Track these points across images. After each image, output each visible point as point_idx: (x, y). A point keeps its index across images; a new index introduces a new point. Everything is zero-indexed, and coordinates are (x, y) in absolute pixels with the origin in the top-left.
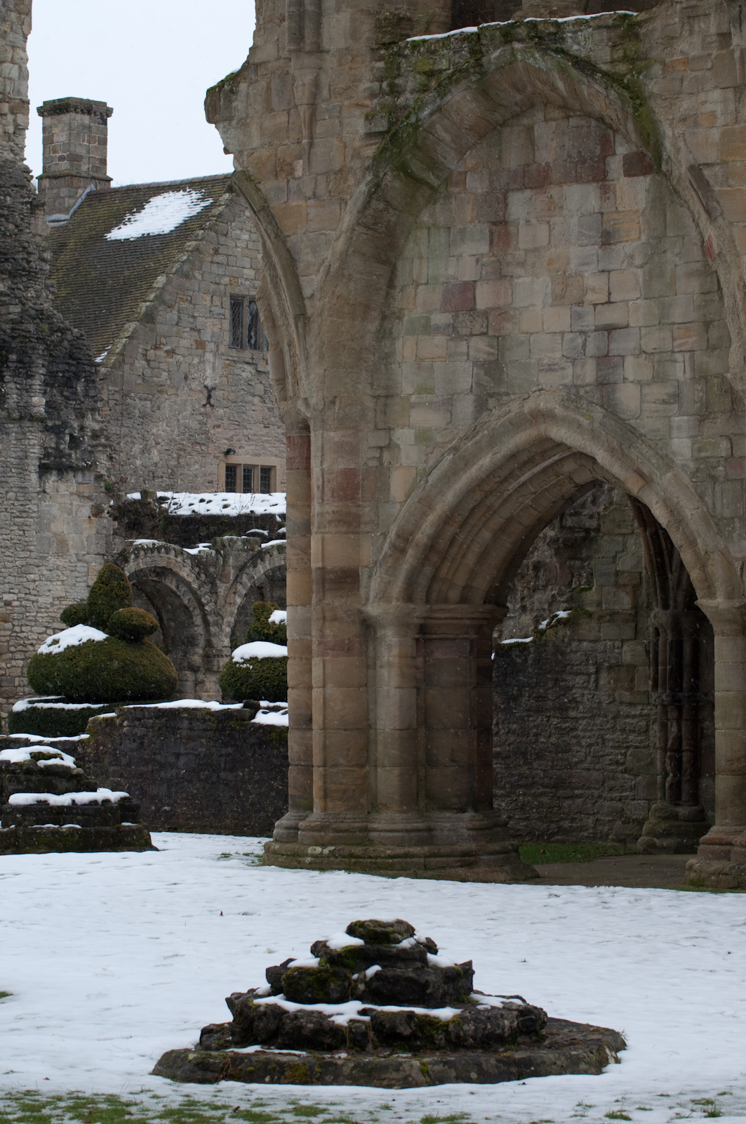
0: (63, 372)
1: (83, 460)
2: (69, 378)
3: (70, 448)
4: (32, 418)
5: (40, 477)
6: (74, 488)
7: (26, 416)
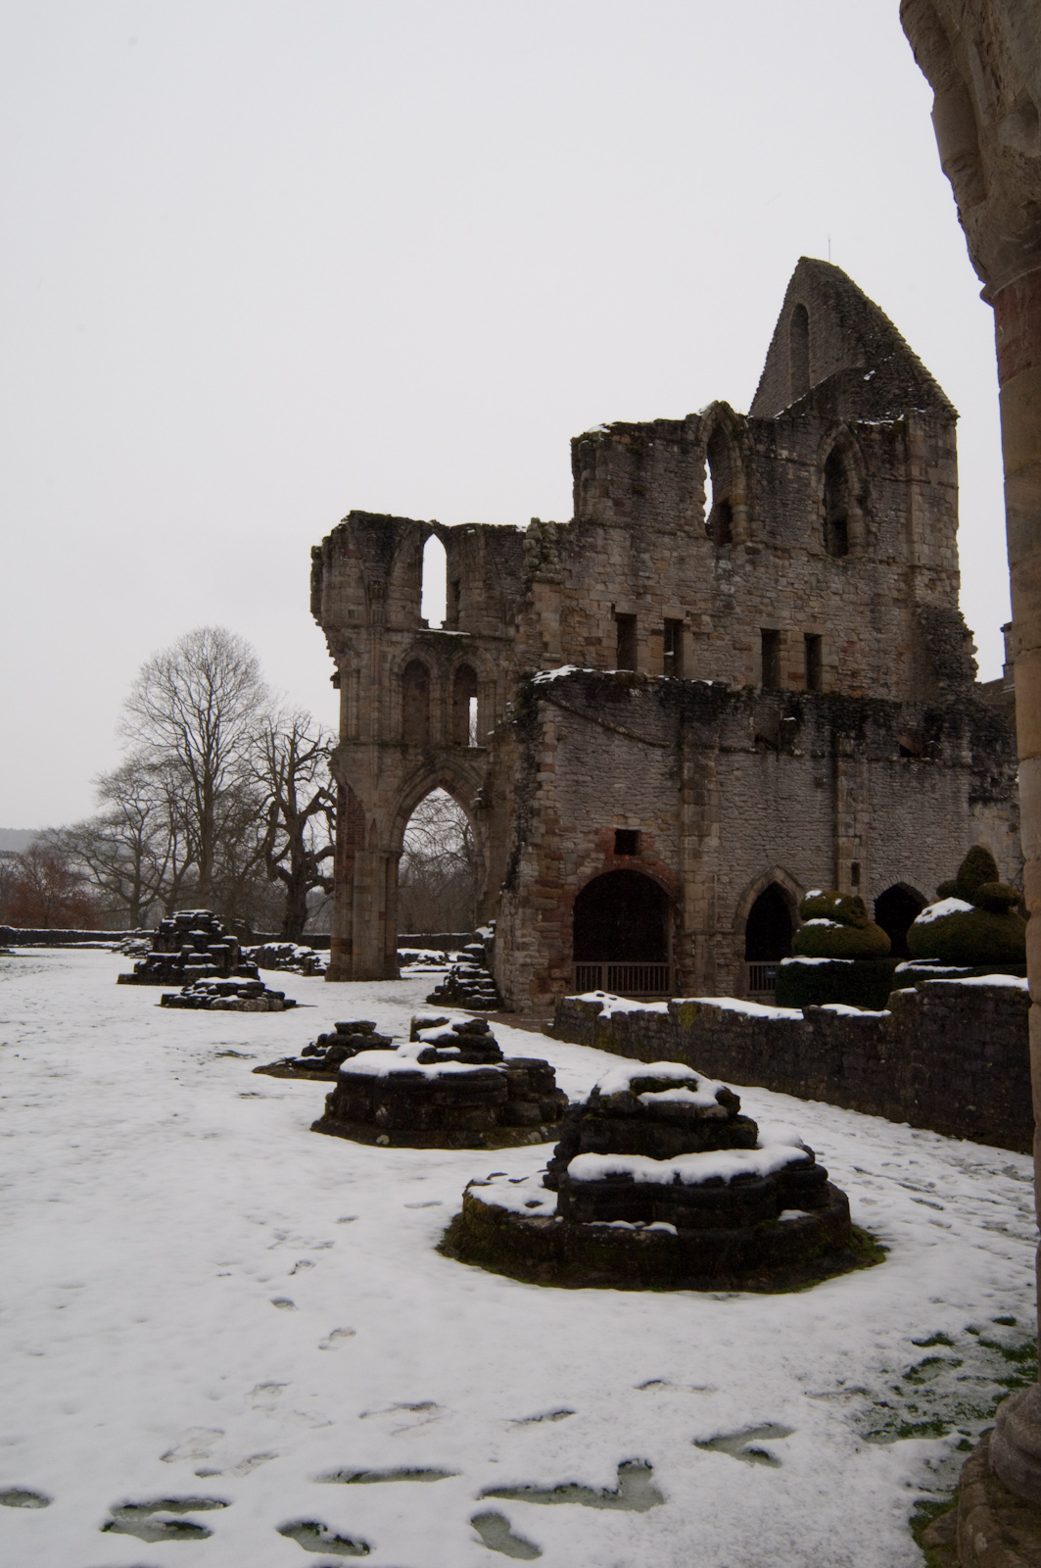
0: (986, 736)
1: (1001, 794)
2: (990, 741)
3: (992, 786)
4: (963, 766)
5: (970, 806)
6: (995, 813)
7: (957, 764)
